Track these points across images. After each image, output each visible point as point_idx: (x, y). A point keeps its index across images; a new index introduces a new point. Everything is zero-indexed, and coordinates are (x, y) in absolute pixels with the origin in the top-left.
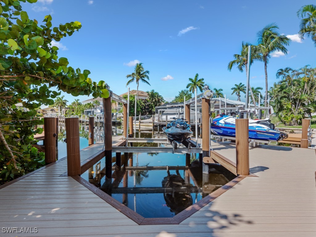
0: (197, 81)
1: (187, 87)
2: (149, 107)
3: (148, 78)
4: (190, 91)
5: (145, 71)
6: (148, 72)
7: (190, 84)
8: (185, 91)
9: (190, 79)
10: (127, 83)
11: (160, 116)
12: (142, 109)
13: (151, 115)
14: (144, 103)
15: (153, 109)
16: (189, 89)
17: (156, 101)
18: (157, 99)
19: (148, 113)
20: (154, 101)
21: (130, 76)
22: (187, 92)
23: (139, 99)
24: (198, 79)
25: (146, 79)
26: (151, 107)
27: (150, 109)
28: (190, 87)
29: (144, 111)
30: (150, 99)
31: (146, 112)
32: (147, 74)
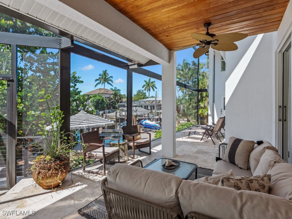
0: (150, 82)
1: (143, 87)
2: (113, 104)
3: (112, 82)
4: (145, 90)
5: (109, 76)
6: (112, 77)
7: (145, 85)
8: (141, 90)
9: (145, 81)
10: (95, 86)
11: (121, 112)
12: (107, 105)
13: (114, 110)
14: (109, 100)
15: (116, 105)
16: (144, 89)
17: (118, 98)
18: (119, 98)
19: (112, 108)
20: (117, 99)
21: (98, 80)
22: (143, 91)
23: (105, 97)
24: (151, 81)
25: (110, 82)
26: (114, 104)
27: (114, 105)
28: (145, 87)
29: (109, 106)
30: (114, 97)
31: (110, 107)
32: (111, 79)
